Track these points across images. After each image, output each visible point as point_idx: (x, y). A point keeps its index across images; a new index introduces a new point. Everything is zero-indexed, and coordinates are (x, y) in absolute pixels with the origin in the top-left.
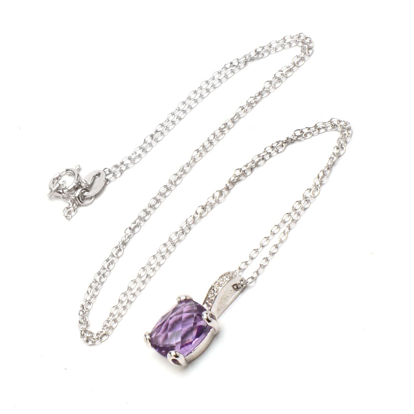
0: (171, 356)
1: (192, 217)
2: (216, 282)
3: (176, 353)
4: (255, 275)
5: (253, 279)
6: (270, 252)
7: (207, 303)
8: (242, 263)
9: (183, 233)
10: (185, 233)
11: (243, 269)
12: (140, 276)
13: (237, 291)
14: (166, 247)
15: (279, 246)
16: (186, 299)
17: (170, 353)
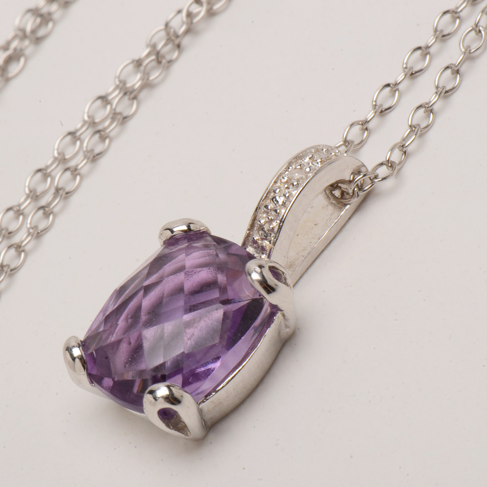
0: (155, 399)
1: (184, 13)
2: (280, 176)
3: (170, 390)
4: (396, 156)
5: (391, 166)
6: (437, 87)
7: (255, 242)
8: (352, 125)
9: (159, 62)
10: (164, 61)
11: (356, 142)
12: (34, 196)
13: (345, 205)
14: (109, 107)
15: (463, 69)
16: (189, 229)
17: (152, 392)
